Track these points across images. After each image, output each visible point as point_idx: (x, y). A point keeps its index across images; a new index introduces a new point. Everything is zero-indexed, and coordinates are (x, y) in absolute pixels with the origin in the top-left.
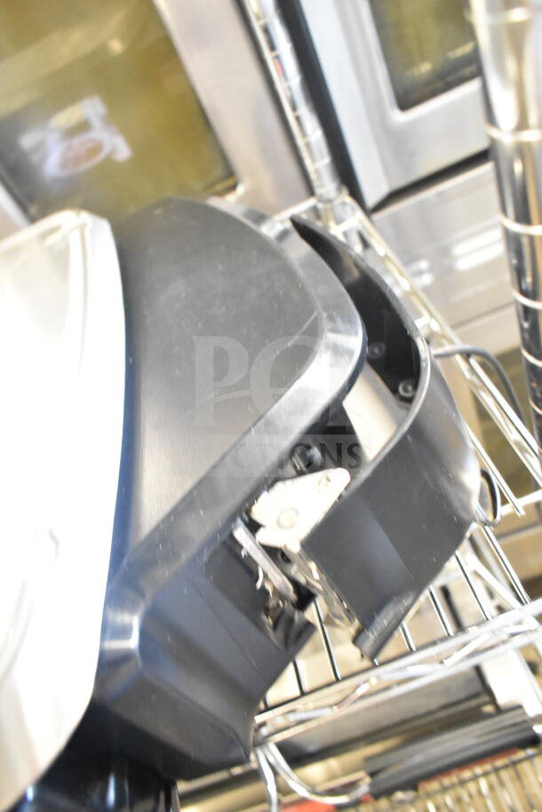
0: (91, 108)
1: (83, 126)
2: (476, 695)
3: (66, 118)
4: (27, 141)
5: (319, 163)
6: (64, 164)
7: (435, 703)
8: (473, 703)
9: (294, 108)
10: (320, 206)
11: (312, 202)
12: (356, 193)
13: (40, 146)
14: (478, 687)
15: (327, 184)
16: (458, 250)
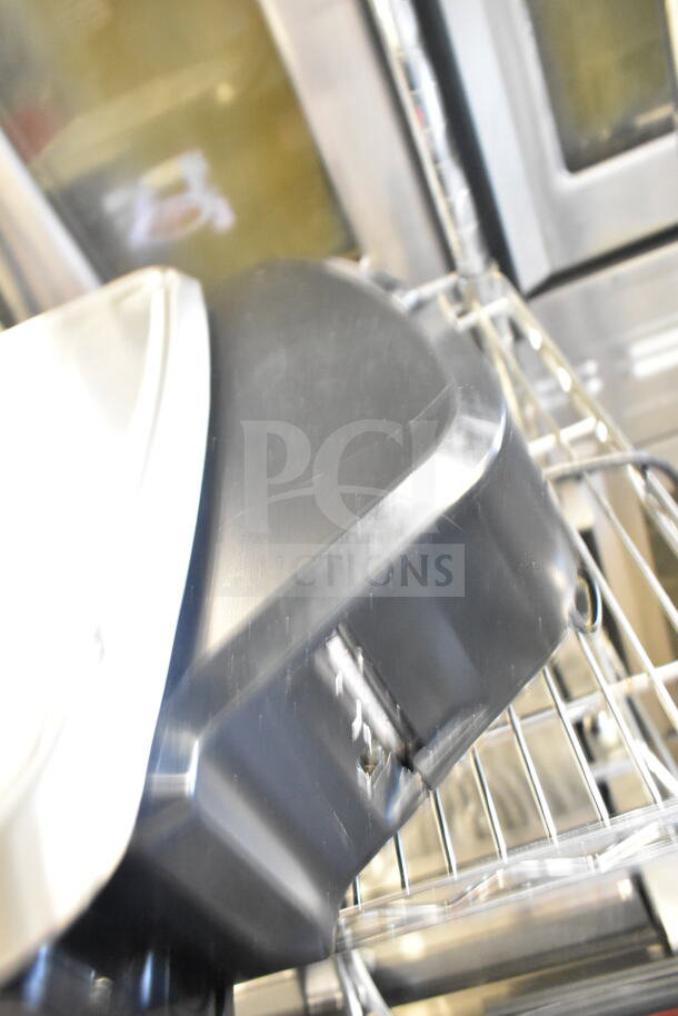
0: (190, 167)
1: (179, 188)
2: (639, 928)
3: (159, 176)
4: (113, 202)
5: (464, 230)
6: (154, 231)
7: (582, 935)
8: (635, 938)
9: (436, 161)
10: (463, 283)
11: (451, 279)
12: (507, 269)
13: (128, 210)
14: (642, 916)
15: (471, 256)
16: (637, 350)
